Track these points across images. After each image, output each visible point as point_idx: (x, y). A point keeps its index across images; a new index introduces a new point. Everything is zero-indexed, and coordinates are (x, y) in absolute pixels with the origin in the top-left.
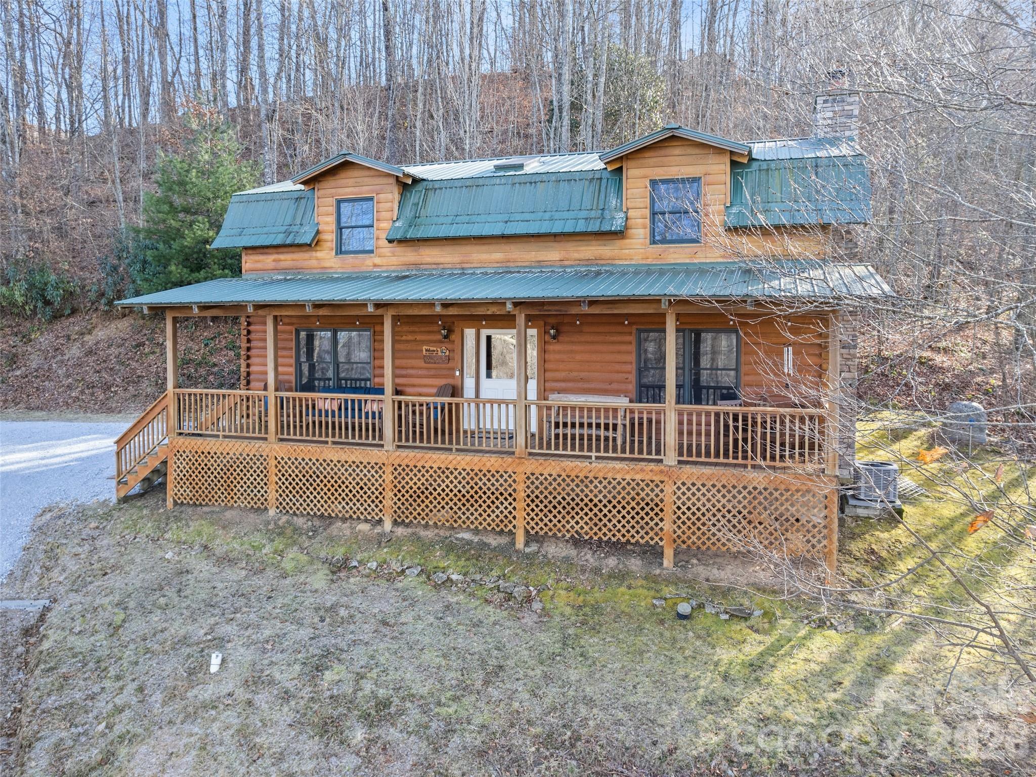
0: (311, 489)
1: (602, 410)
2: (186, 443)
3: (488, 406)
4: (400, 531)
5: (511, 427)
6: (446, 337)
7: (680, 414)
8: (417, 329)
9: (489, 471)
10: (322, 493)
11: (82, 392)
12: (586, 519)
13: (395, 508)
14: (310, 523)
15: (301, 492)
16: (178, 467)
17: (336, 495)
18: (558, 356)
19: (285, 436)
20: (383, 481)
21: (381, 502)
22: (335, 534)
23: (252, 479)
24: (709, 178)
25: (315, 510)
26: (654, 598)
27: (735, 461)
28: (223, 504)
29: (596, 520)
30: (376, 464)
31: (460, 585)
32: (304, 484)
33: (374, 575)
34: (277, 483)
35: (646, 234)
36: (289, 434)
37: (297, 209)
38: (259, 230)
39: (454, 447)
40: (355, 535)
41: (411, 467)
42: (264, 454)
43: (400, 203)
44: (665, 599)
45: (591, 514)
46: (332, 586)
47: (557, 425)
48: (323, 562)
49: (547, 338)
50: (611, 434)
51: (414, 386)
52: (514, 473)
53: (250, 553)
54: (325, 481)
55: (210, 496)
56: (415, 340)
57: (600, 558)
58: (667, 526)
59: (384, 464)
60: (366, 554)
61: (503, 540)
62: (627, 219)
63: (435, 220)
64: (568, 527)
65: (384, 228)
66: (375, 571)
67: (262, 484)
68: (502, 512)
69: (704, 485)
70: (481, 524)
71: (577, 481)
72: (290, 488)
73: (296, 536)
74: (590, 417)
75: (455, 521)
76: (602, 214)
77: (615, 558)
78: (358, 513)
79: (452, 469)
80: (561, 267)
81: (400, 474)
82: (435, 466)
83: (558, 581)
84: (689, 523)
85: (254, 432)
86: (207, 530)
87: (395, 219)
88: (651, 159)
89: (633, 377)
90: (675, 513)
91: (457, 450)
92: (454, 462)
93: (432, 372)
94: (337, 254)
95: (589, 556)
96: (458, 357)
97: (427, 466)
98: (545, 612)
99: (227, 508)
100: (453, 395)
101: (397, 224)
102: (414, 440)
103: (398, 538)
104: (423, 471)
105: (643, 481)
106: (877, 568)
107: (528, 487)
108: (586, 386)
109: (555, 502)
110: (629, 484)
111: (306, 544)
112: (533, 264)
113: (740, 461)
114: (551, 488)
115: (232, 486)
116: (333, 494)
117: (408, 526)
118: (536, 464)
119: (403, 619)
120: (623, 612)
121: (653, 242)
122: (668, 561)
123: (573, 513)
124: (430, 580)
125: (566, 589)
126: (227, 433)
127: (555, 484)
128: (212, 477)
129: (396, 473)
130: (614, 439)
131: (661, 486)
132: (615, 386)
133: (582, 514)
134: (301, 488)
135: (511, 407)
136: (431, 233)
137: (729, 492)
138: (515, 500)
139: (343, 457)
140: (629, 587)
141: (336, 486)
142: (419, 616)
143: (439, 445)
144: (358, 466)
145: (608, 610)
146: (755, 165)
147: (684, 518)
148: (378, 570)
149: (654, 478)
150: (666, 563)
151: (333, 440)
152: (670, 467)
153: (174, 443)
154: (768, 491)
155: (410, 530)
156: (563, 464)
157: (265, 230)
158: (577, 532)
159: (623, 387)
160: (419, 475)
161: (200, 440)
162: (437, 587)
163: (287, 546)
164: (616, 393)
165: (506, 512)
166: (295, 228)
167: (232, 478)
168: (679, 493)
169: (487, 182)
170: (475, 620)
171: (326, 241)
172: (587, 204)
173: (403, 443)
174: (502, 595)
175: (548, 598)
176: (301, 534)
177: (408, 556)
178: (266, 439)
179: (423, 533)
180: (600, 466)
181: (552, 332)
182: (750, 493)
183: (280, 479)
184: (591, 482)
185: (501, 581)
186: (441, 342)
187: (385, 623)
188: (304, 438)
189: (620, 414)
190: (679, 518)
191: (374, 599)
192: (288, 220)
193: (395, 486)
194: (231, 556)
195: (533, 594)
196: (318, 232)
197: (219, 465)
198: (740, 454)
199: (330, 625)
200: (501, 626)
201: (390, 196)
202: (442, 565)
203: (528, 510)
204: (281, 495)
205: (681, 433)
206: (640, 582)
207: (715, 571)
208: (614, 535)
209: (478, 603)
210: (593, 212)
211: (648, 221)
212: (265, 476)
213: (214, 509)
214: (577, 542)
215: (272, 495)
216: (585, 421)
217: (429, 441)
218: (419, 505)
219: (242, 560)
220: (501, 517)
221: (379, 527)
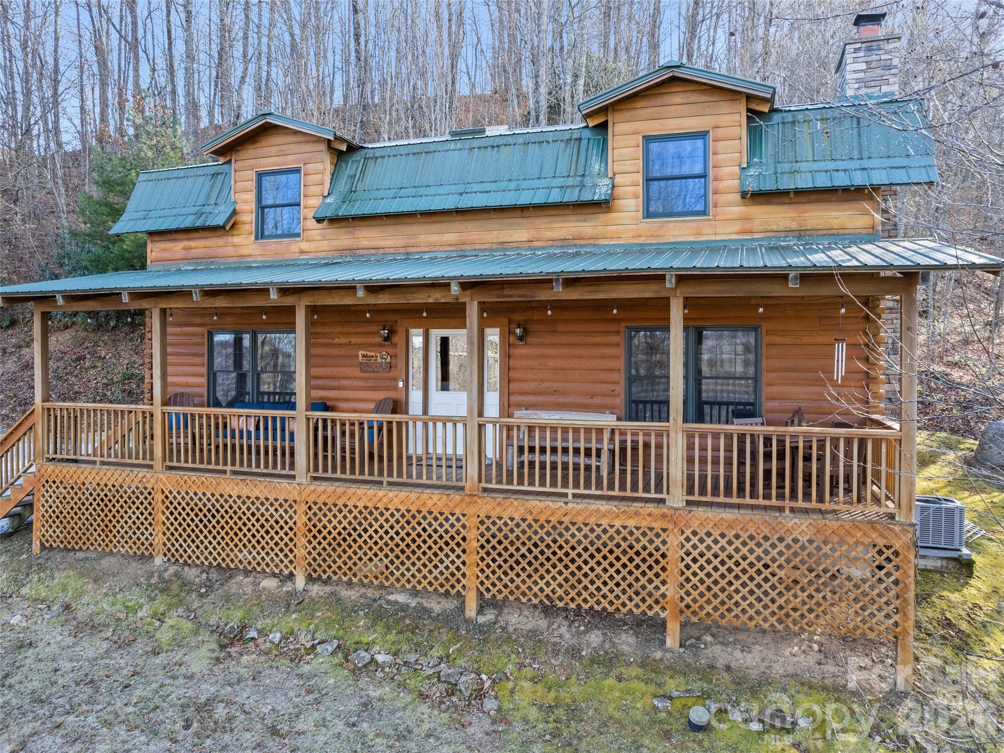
0: (206, 532)
1: (582, 431)
2: (57, 471)
3: (439, 425)
4: (316, 589)
5: (460, 451)
6: (387, 339)
7: (690, 437)
8: (351, 330)
9: (430, 513)
10: (219, 538)
11: (13, 410)
12: (560, 579)
13: (310, 559)
14: (204, 576)
15: (193, 536)
16: (47, 501)
17: (236, 540)
18: (525, 363)
19: (175, 464)
20: (295, 523)
21: (291, 551)
22: (233, 591)
23: (134, 517)
24: (720, 132)
25: (211, 559)
26: (655, 696)
27: (767, 503)
28: (100, 549)
29: (573, 580)
30: (286, 501)
31: (387, 670)
32: (197, 526)
33: (275, 652)
34: (164, 523)
35: (637, 206)
36: (179, 461)
37: (212, 187)
38: (167, 212)
39: (386, 479)
40: (258, 593)
41: (330, 505)
42: (149, 486)
43: (333, 175)
44: (671, 698)
45: (566, 573)
46: (216, 669)
47: (521, 449)
48: (212, 632)
49: (512, 339)
50: (593, 462)
51: (347, 400)
52: (464, 515)
53: (122, 616)
54: (223, 522)
55: (84, 538)
56: (350, 344)
57: (579, 633)
58: (671, 590)
59: (295, 501)
60: (268, 621)
61: (449, 605)
62: (613, 186)
63: (375, 194)
64: (536, 589)
65: (312, 204)
66: (278, 645)
67: (146, 524)
68: (447, 568)
69: (723, 535)
70: (419, 582)
71: (548, 527)
72: (180, 530)
73: (183, 594)
74: (565, 440)
75: (387, 578)
76: (582, 181)
77: (599, 633)
78: (263, 564)
79: (382, 508)
80: (530, 249)
81: (315, 514)
82: (360, 505)
83: (521, 666)
84: (702, 588)
85: (137, 458)
86: (75, 583)
87: (326, 194)
88: (644, 109)
89: (621, 389)
90: (683, 573)
91: (390, 484)
92: (385, 500)
93: (370, 383)
94: (257, 238)
95: (563, 630)
96: (401, 364)
97: (350, 504)
98: (501, 717)
99: (104, 555)
100: (394, 411)
101: (328, 200)
102: (334, 470)
103: (312, 599)
104: (345, 511)
105: (638, 528)
106: (961, 649)
107: (482, 535)
108: (561, 399)
109: (517, 556)
110: (618, 532)
111: (195, 605)
112: (495, 246)
113: (774, 502)
114: (512, 537)
115: (110, 526)
116: (232, 540)
117: (326, 582)
118: (492, 503)
119: (300, 726)
120: (611, 717)
121: (648, 214)
122: (672, 641)
123: (542, 571)
124: (347, 661)
125: (532, 679)
126: (105, 459)
127: (517, 531)
128: (87, 514)
129: (310, 514)
130: (598, 468)
131: (664, 536)
132: (598, 400)
133: (554, 572)
134: (193, 531)
135: (460, 426)
136: (369, 208)
137: (759, 545)
138: (464, 551)
139: (245, 492)
140: (620, 679)
141: (236, 528)
142: (324, 719)
143: (366, 477)
144: (262, 504)
145: (591, 713)
146: (777, 118)
147: (695, 580)
148: (282, 645)
149: (653, 525)
150: (669, 642)
151: (233, 468)
152: (676, 509)
153: (43, 471)
154: (815, 545)
155: (328, 589)
156: (528, 505)
157: (174, 212)
158: (547, 596)
159: (608, 401)
160: (340, 517)
161: (73, 467)
162: (356, 672)
163: (170, 607)
164: (600, 409)
165: (452, 568)
166: (208, 209)
167: (110, 516)
168: (688, 546)
169: (439, 147)
170: (401, 728)
171: (244, 223)
172: (563, 169)
173: (320, 474)
174: (443, 687)
175: (507, 693)
176: (189, 592)
177: (322, 627)
178: (150, 467)
179: (346, 593)
180: (579, 507)
181: (518, 331)
182: (788, 547)
183: (168, 519)
184: (567, 529)
185: (443, 665)
186: (380, 345)
187: (274, 732)
188: (198, 466)
189: (606, 436)
190: (688, 580)
191: (267, 689)
192: (201, 201)
193: (310, 531)
194: (97, 620)
195: (487, 685)
196: (234, 213)
197: (95, 500)
198: (774, 492)
199: (197, 734)
200: (438, 738)
201: (320, 166)
202: (365, 640)
203: (483, 565)
204: (169, 539)
205: (690, 461)
206: (635, 671)
207: (738, 654)
208: (598, 603)
209: (409, 698)
210: (570, 179)
211: (640, 189)
212: (150, 514)
213: (89, 555)
214: (548, 610)
215: (159, 539)
216: (559, 444)
217: (353, 472)
218: (340, 557)
219: (108, 625)
220: (447, 574)
221: (289, 584)
